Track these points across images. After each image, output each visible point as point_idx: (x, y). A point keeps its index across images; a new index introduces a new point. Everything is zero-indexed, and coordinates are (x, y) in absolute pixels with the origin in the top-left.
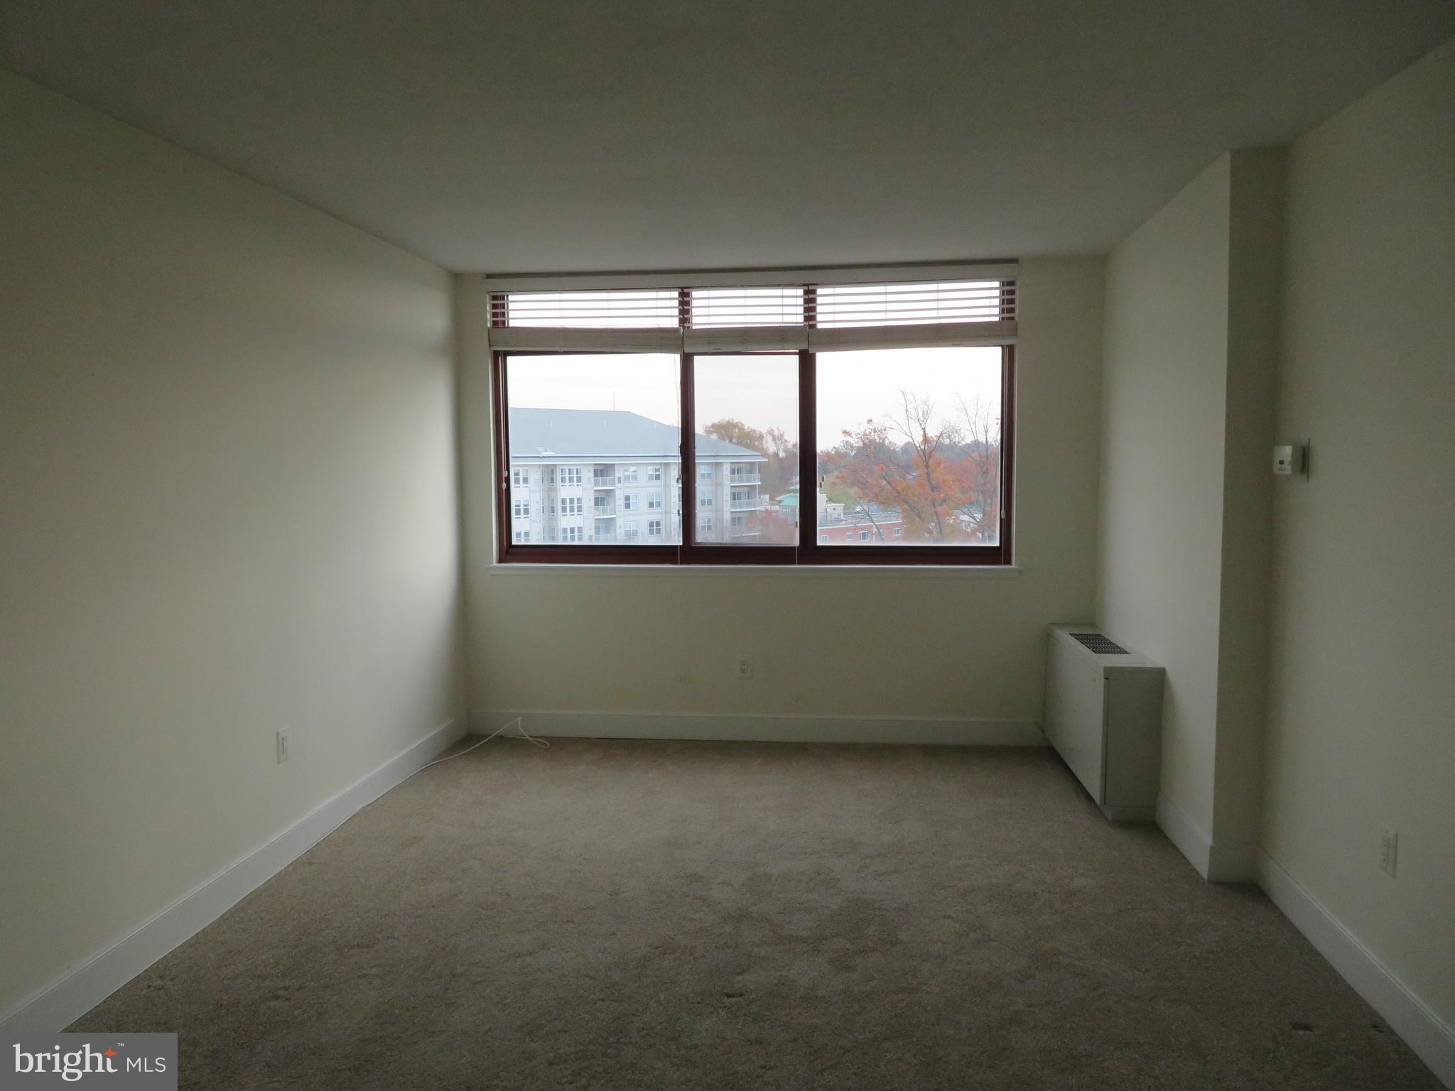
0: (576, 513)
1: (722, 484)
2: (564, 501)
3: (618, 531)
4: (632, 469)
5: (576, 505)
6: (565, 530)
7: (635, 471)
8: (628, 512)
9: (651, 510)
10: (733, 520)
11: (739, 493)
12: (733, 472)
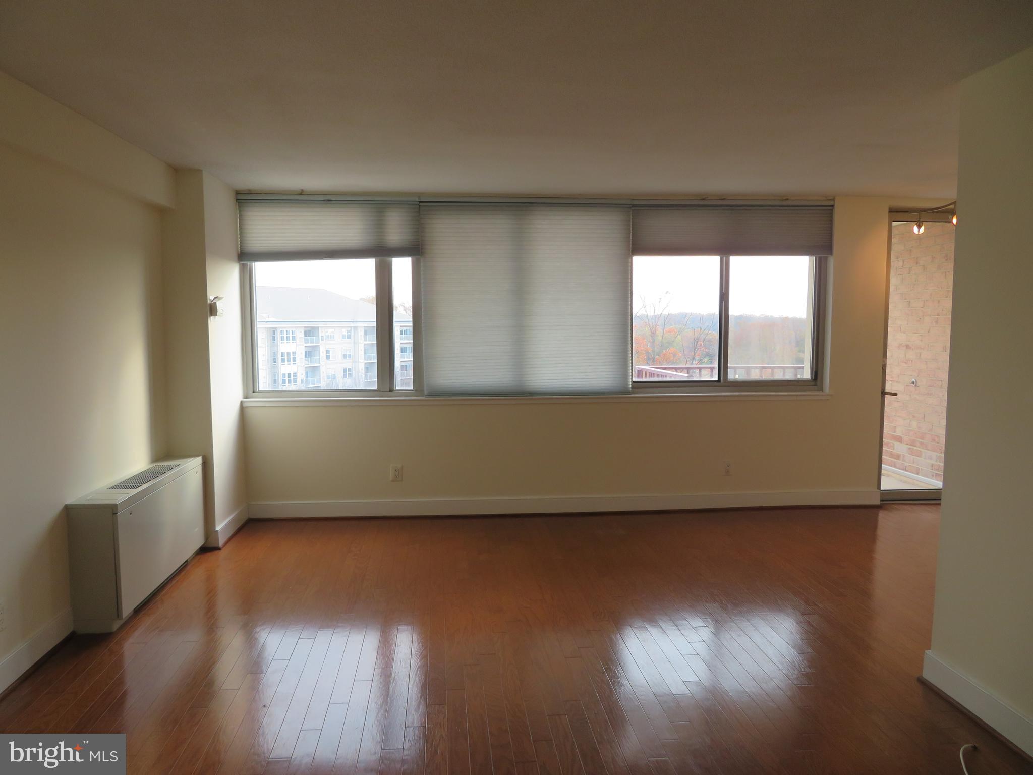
0: (292, 362)
2: (283, 354)
3: (322, 376)
4: (330, 330)
5: (291, 357)
6: (284, 375)
7: (333, 332)
8: (328, 361)
9: (345, 360)
10: (402, 366)
11: (405, 348)
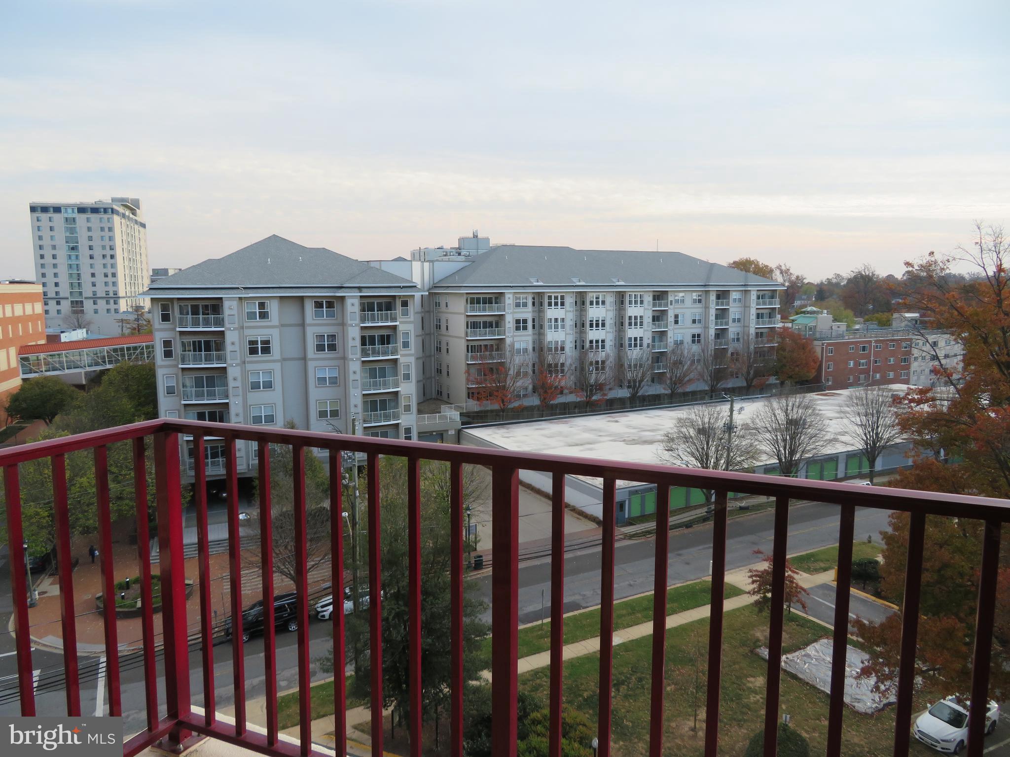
0: (639, 326)
1: (749, 307)
2: (630, 318)
3: (669, 340)
4: (681, 295)
5: (639, 321)
6: (630, 339)
7: (683, 297)
8: (676, 326)
9: (694, 326)
10: (757, 334)
11: (762, 314)
12: (758, 298)
